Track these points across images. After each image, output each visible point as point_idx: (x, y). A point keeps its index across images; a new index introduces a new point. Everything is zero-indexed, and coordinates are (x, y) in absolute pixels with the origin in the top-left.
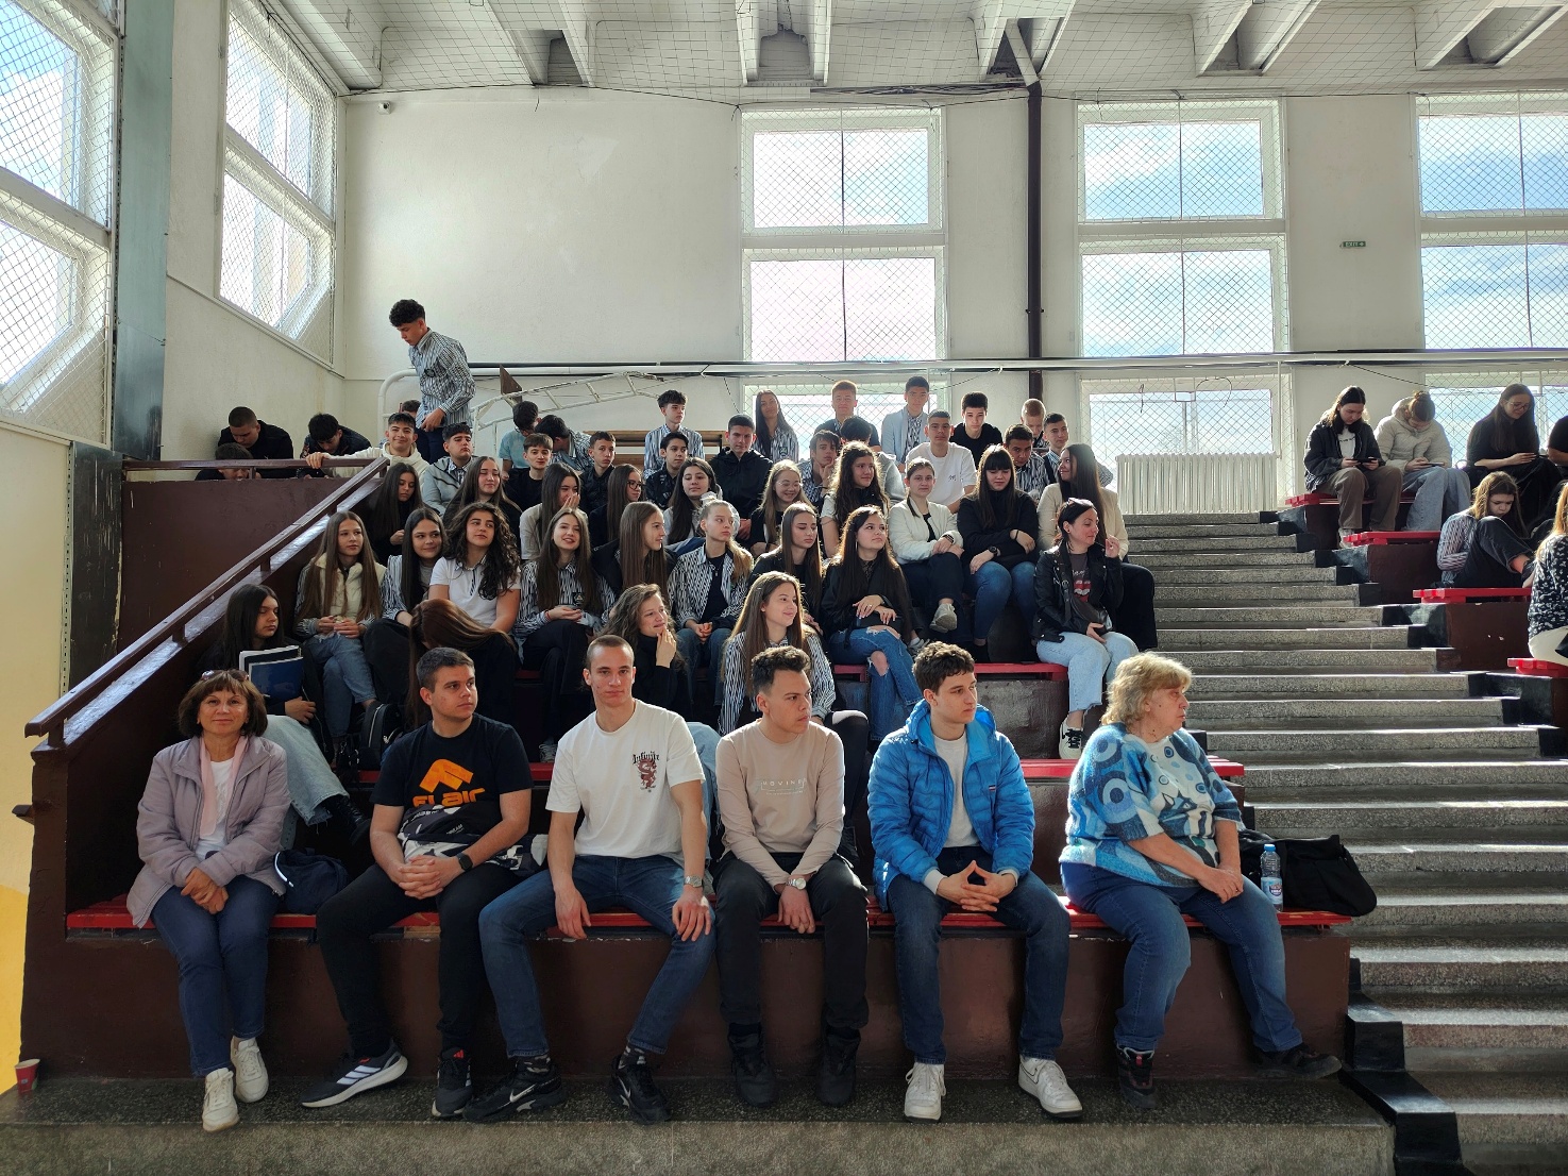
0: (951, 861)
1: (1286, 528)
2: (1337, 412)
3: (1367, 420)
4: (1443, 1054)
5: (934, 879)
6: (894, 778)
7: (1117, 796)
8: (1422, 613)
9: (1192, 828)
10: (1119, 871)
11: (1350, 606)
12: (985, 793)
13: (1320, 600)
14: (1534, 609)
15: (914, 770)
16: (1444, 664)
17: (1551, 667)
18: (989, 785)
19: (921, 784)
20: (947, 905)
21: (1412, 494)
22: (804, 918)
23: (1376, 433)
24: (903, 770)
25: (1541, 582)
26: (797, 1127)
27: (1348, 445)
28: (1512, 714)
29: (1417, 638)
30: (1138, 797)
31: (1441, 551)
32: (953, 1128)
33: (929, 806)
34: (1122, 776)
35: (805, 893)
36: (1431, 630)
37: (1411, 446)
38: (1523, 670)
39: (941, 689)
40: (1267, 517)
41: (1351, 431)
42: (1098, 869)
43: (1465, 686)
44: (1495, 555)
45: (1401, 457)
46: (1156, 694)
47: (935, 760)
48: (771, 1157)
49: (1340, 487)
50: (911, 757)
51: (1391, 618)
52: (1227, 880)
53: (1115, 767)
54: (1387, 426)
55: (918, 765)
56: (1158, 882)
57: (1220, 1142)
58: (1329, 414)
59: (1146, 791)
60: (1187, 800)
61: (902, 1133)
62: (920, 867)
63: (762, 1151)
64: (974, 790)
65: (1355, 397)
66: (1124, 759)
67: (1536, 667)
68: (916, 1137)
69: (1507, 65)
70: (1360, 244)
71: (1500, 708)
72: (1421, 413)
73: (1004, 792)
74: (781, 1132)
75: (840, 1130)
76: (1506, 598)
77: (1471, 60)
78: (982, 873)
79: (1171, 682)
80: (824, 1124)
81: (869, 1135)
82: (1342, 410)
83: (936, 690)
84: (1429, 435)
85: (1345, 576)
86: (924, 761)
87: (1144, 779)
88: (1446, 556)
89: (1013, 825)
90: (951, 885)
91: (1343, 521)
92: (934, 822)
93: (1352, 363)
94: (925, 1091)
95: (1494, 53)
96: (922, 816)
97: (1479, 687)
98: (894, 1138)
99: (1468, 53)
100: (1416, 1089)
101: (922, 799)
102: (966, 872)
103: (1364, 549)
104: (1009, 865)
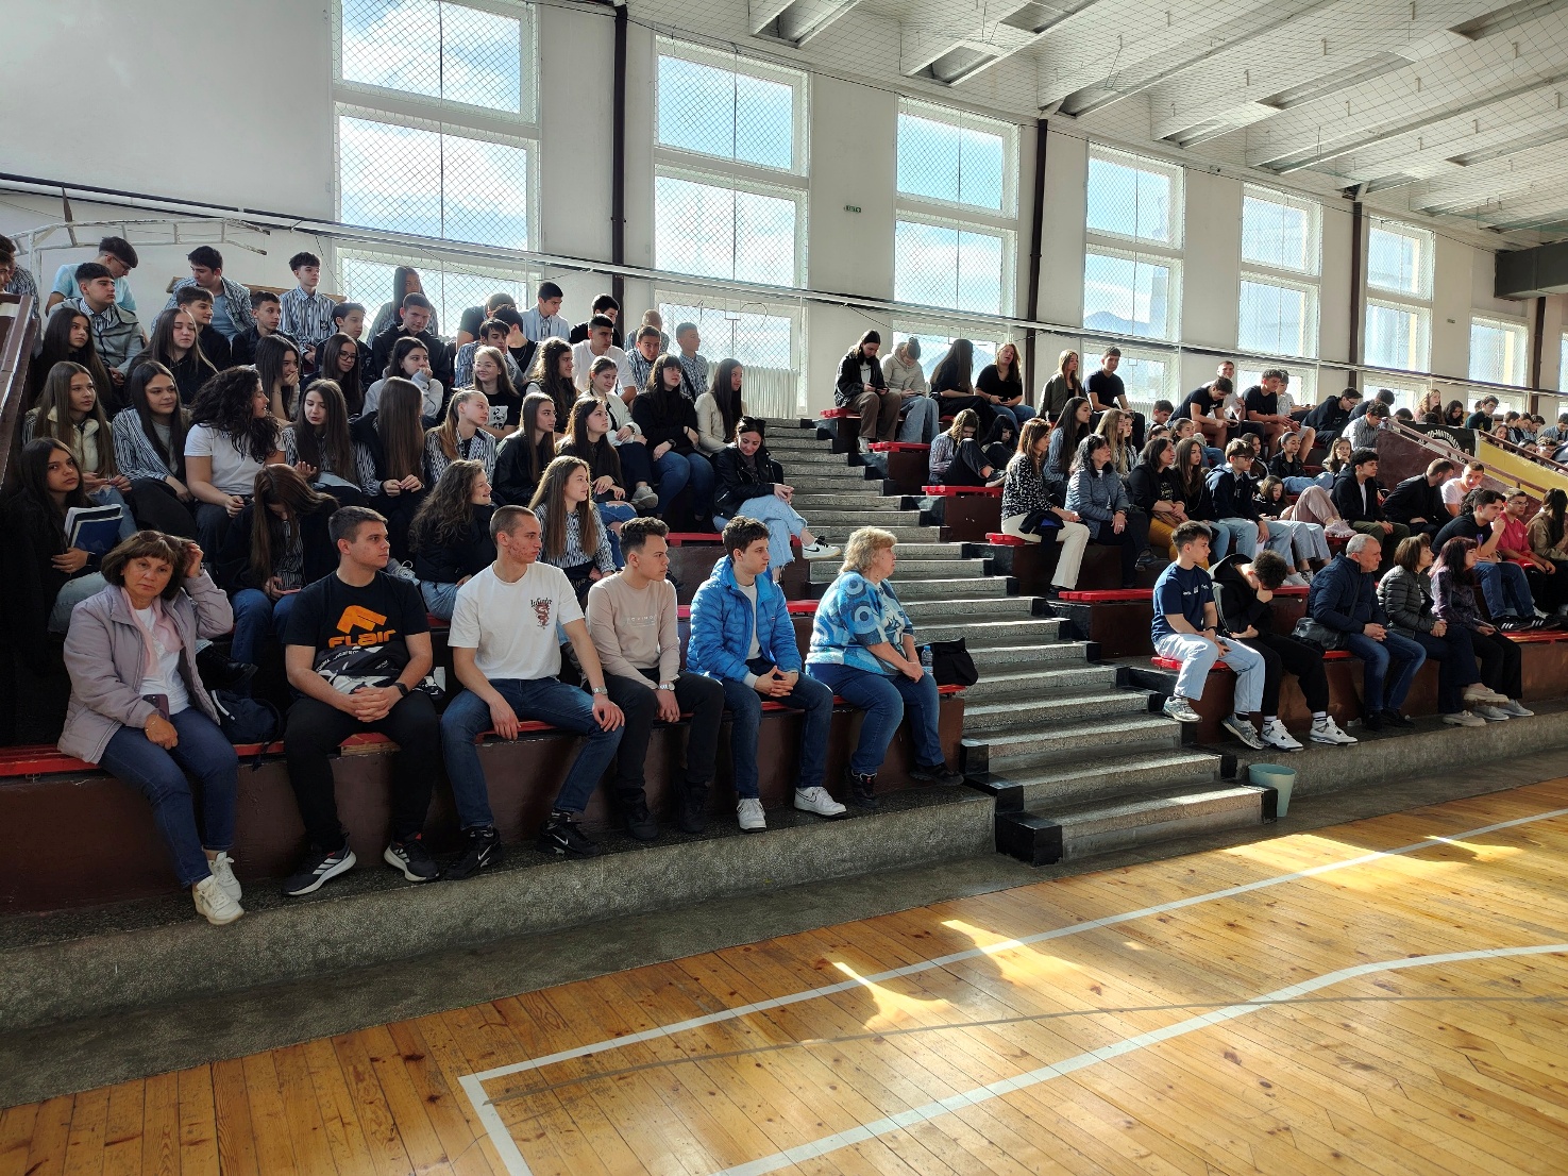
0: (759, 666)
1: (823, 434)
2: (861, 348)
3: (878, 357)
4: (1003, 761)
5: (751, 679)
6: (714, 613)
7: (864, 616)
8: (928, 502)
9: (897, 640)
10: (862, 668)
11: (879, 497)
12: (769, 622)
13: (859, 490)
14: (1006, 501)
15: (727, 607)
16: (945, 537)
17: (1014, 539)
18: (772, 616)
19: (731, 616)
20: (764, 696)
21: (903, 415)
22: (674, 712)
23: (882, 366)
24: (720, 607)
25: (1010, 484)
26: (682, 847)
27: (866, 376)
28: (990, 569)
29: (926, 520)
30: (877, 618)
31: (932, 460)
32: (776, 833)
33: (736, 630)
34: (867, 604)
35: (673, 694)
36: (934, 515)
37: (903, 379)
38: (994, 540)
39: (748, 549)
40: (806, 424)
41: (868, 364)
42: (844, 666)
43: (960, 552)
44: (971, 465)
45: (896, 387)
46: (881, 551)
47: (741, 599)
48: (667, 868)
49: (863, 405)
50: (725, 597)
51: (908, 505)
52: (916, 669)
53: (863, 598)
54: (889, 362)
55: (730, 603)
56: (882, 672)
57: (916, 818)
58: (855, 348)
59: (880, 615)
61: (749, 841)
62: (742, 672)
63: (661, 867)
64: (763, 619)
65: (873, 338)
66: (867, 594)
67: (1004, 539)
68: (755, 842)
69: (956, 88)
70: (857, 210)
71: (982, 565)
72: (912, 352)
73: (779, 621)
74: (674, 851)
75: (711, 845)
76: (972, 494)
77: (934, 76)
78: (781, 673)
79: (887, 543)
80: (700, 842)
81: (729, 844)
82: (865, 347)
83: (744, 551)
85: (871, 474)
86: (733, 600)
87: (878, 606)
88: (934, 464)
89: (786, 643)
90: (764, 682)
91: (863, 430)
92: (739, 643)
93: (849, 305)
94: (752, 814)
95: (952, 74)
96: (731, 639)
97: (968, 553)
98: (743, 845)
99: (931, 72)
100: (998, 778)
101: (732, 627)
102: (771, 673)
103: (885, 455)
104: (793, 667)
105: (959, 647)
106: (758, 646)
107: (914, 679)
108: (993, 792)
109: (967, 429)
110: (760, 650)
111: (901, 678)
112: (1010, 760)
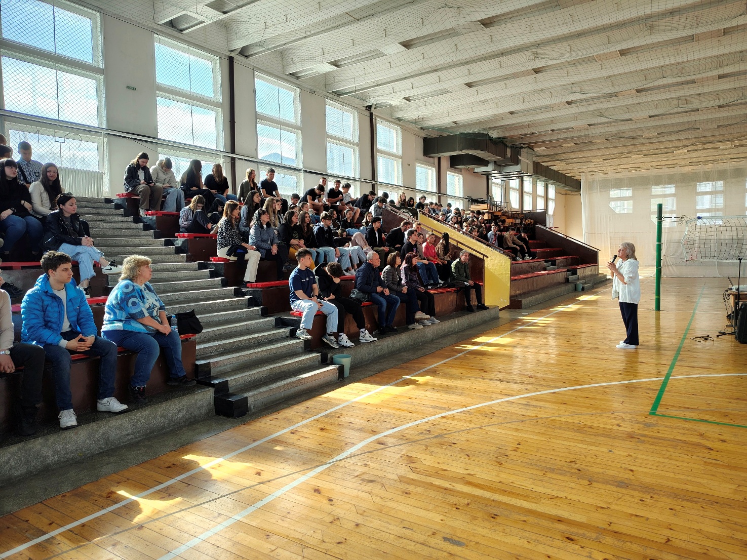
0: (68, 336)
1: (118, 206)
2: (138, 161)
3: (148, 166)
4: (219, 369)
5: (64, 343)
6: (37, 307)
7: (134, 304)
8: (179, 242)
9: (155, 314)
10: (133, 330)
11: (151, 238)
12: (75, 310)
13: (140, 236)
14: (219, 240)
15: (46, 303)
16: (189, 259)
17: (224, 259)
18: (77, 307)
19: (49, 308)
20: (72, 352)
21: (165, 197)
22: (10, 366)
23: (151, 171)
24: (41, 304)
25: (220, 232)
26: (20, 445)
27: (141, 175)
28: (213, 275)
29: (178, 251)
30: (141, 304)
31: (181, 220)
32: (85, 426)
33: (53, 316)
34: (136, 297)
35: (9, 356)
36: (182, 248)
37: (164, 178)
38: (214, 260)
39: (58, 270)
40: (108, 201)
41: (142, 170)
42: (124, 330)
43: (197, 266)
44: (202, 223)
45: (160, 182)
46: (142, 268)
47: (55, 298)
48: (9, 460)
49: (140, 192)
50: (44, 298)
51: (168, 243)
52: (166, 329)
53: (133, 294)
54: (154, 169)
55: (47, 301)
56: (147, 332)
57: (170, 406)
59: (144, 302)
60: (154, 305)
61: (66, 434)
62: (57, 339)
63: (5, 459)
64: (71, 309)
65: (144, 156)
66: (136, 291)
67: (219, 260)
68: (71, 434)
69: (185, 34)
70: (134, 89)
71: (209, 273)
72: (168, 165)
73: (82, 309)
74: (14, 449)
75: (40, 440)
76: (203, 237)
77: (173, 26)
78: (84, 338)
79: (146, 263)
80: (33, 440)
81: (52, 438)
82: (140, 161)
83: (55, 270)
84: (170, 175)
85: (147, 227)
86: (50, 299)
87: (142, 297)
88: (183, 222)
89: (86, 321)
90: (73, 343)
91: (141, 205)
92: (55, 323)
93: (132, 138)
94: (68, 418)
95: (182, 27)
96: (49, 321)
97: (201, 267)
98: (62, 436)
99: (172, 24)
100: (216, 378)
101: (50, 314)
102: (78, 338)
103: (154, 217)
104: (91, 334)
105: (192, 314)
106: (69, 324)
107: (165, 334)
108: (213, 385)
109: (199, 205)
110: (70, 326)
111: (158, 334)
112: (222, 368)
